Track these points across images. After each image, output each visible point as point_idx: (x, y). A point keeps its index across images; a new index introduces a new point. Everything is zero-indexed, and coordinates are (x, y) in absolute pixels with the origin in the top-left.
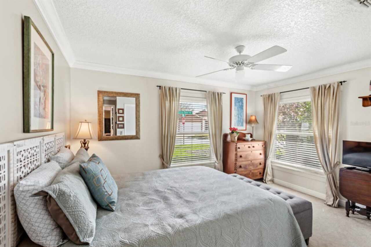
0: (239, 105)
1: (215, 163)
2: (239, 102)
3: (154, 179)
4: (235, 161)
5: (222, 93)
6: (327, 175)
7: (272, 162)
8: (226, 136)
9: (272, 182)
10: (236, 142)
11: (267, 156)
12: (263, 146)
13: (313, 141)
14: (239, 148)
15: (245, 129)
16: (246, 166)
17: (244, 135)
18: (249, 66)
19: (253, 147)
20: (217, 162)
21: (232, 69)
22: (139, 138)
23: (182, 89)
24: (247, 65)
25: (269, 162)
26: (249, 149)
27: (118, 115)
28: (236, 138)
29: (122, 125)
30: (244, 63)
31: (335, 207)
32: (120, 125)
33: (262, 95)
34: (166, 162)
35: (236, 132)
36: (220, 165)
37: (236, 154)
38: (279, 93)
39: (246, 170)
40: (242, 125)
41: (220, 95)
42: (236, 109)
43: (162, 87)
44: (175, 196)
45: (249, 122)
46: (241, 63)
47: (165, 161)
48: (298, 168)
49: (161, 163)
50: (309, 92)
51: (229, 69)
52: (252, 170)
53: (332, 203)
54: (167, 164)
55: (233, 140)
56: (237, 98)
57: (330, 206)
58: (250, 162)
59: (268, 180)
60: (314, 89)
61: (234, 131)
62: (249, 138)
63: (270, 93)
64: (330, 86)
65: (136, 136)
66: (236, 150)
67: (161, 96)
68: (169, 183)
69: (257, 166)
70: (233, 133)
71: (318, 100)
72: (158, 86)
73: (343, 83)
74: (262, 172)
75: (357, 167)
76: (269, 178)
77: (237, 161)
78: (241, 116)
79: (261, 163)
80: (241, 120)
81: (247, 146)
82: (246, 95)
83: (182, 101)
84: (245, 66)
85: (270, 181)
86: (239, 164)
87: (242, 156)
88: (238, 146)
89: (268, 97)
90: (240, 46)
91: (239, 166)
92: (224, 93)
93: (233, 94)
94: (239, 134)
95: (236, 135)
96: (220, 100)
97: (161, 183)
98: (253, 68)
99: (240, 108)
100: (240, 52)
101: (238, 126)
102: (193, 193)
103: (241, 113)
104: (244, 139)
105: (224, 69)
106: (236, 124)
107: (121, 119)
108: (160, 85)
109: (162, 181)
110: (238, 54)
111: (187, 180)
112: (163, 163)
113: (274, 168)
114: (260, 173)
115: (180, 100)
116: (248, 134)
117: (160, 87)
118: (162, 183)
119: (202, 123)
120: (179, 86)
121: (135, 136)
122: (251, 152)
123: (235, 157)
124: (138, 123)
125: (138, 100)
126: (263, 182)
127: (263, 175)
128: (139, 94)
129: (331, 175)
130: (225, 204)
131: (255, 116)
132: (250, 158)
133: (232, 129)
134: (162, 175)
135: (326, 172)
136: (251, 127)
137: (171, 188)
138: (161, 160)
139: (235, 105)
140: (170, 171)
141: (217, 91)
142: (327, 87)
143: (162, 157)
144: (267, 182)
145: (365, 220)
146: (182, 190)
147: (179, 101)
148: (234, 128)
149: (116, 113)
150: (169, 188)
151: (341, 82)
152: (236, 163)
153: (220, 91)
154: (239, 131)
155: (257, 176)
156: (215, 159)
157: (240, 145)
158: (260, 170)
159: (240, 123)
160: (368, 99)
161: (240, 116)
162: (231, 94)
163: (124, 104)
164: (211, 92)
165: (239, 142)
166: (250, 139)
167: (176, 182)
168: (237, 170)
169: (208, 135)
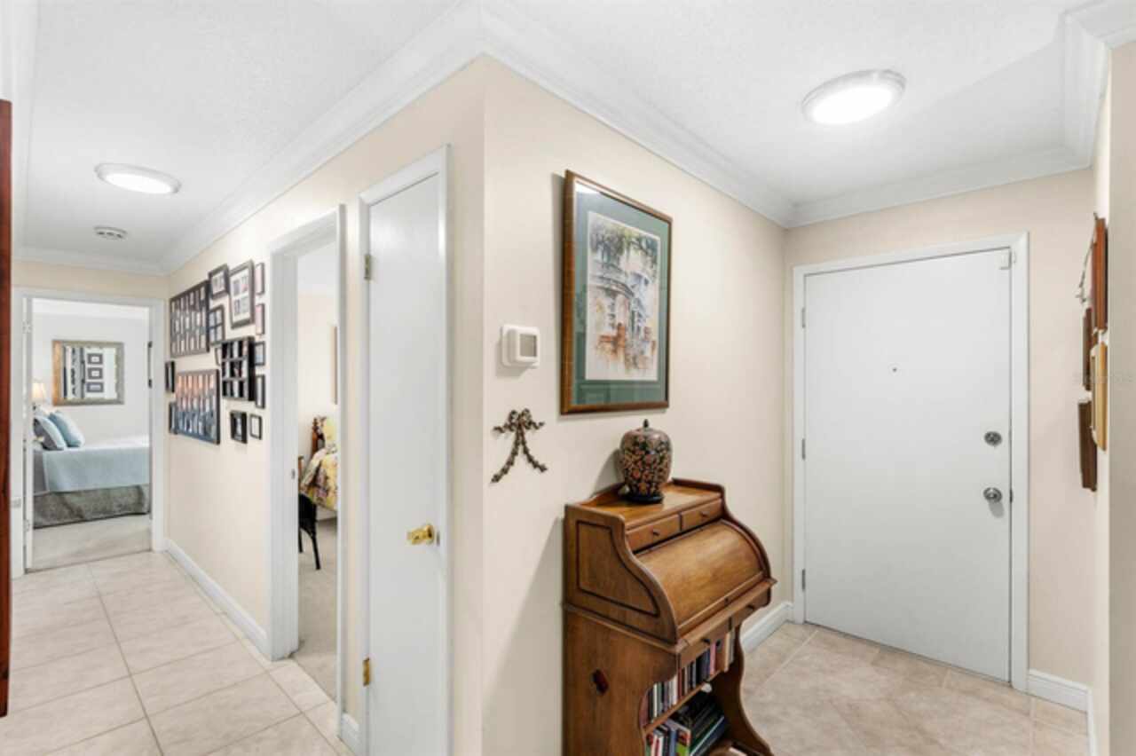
27: (88, 366)
29: (99, 387)
32: (92, 387)
107: (95, 373)
149: (83, 362)
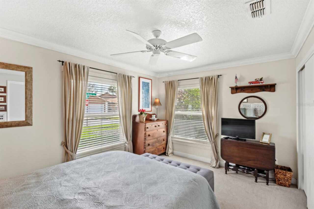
0: (146, 89)
1: (125, 144)
2: (146, 86)
3: (56, 180)
4: (144, 140)
5: (132, 76)
6: (212, 144)
7: (172, 137)
8: (135, 117)
9: (172, 154)
10: (145, 123)
11: (168, 132)
12: (165, 125)
13: (201, 119)
14: (148, 128)
15: (150, 110)
16: (153, 143)
17: (151, 116)
18: (165, 51)
19: (159, 126)
20: (127, 142)
21: (149, 51)
22: (31, 124)
23: (90, 68)
24: (164, 50)
25: (170, 138)
26: (156, 128)
28: (145, 119)
29: (4, 107)
30: (161, 48)
31: (217, 168)
33: (164, 81)
34: (71, 150)
35: (145, 113)
36: (130, 145)
37: (145, 134)
38: (177, 81)
39: (153, 147)
40: (148, 107)
41: (130, 78)
42: (144, 92)
43: (66, 63)
44: (92, 203)
45: (154, 104)
46: (159, 46)
47: (69, 148)
48: (191, 140)
49: (64, 152)
50: (198, 81)
51: (146, 52)
52: (158, 146)
53: (215, 165)
54: (72, 152)
55: (142, 120)
56: (145, 82)
57: (214, 167)
58: (156, 139)
59: (170, 153)
60: (202, 79)
61: (142, 113)
62: (154, 118)
63: (171, 80)
64: (212, 78)
65: (26, 122)
66: (145, 130)
67: (64, 73)
68: (80, 183)
69: (161, 142)
70: (141, 114)
71: (204, 88)
72: (60, 61)
73: (220, 76)
74: (165, 147)
75: (230, 137)
76: (170, 151)
77: (146, 140)
78: (148, 99)
79: (165, 139)
80: (147, 102)
81: (154, 126)
82: (151, 80)
83: (91, 81)
84: (161, 50)
85: (171, 153)
86: (147, 142)
87: (150, 135)
88: (147, 126)
89: (169, 83)
90: (157, 30)
91: (147, 145)
92: (133, 77)
93: (141, 79)
94: (147, 115)
95: (144, 116)
96: (130, 82)
97: (67, 184)
98: (167, 54)
99: (146, 91)
100: (157, 37)
101: (145, 107)
102: (115, 191)
103: (147, 96)
104: (150, 119)
105: (141, 50)
106: (144, 106)
107: (2, 99)
108: (63, 61)
109: (68, 181)
110: (155, 38)
111: (103, 173)
112: (66, 151)
113: (173, 142)
114: (164, 148)
115: (89, 80)
116: (154, 114)
117: (63, 62)
118: (70, 184)
119: (105, 105)
120: (87, 65)
121: (23, 122)
122: (156, 130)
123: (145, 137)
124: (28, 105)
125: (30, 75)
126: (166, 155)
127: (166, 150)
128: (32, 68)
129: (214, 144)
130: (157, 198)
131: (159, 99)
132: (156, 136)
133: (141, 110)
134: (68, 171)
135: (210, 142)
136: (156, 108)
137: (83, 191)
138: (64, 148)
139: (143, 89)
140: (78, 163)
141: (127, 75)
142: (210, 79)
143: (65, 144)
144: (169, 155)
145: (235, 174)
146: (99, 191)
147: (87, 81)
148: (142, 110)
150: (80, 191)
151: (219, 76)
152: (145, 142)
153: (130, 75)
154: (146, 112)
155: (161, 151)
156: (126, 140)
157: (149, 125)
158: (164, 145)
159: (147, 104)
160: (235, 88)
161: (146, 99)
162: (139, 78)
163: (7, 81)
164: (122, 74)
165: (148, 123)
166: (156, 119)
167: (89, 179)
168: (146, 148)
169: (119, 117)
